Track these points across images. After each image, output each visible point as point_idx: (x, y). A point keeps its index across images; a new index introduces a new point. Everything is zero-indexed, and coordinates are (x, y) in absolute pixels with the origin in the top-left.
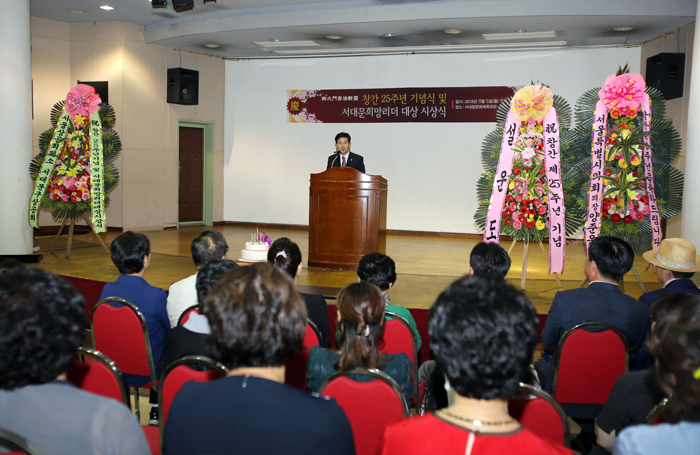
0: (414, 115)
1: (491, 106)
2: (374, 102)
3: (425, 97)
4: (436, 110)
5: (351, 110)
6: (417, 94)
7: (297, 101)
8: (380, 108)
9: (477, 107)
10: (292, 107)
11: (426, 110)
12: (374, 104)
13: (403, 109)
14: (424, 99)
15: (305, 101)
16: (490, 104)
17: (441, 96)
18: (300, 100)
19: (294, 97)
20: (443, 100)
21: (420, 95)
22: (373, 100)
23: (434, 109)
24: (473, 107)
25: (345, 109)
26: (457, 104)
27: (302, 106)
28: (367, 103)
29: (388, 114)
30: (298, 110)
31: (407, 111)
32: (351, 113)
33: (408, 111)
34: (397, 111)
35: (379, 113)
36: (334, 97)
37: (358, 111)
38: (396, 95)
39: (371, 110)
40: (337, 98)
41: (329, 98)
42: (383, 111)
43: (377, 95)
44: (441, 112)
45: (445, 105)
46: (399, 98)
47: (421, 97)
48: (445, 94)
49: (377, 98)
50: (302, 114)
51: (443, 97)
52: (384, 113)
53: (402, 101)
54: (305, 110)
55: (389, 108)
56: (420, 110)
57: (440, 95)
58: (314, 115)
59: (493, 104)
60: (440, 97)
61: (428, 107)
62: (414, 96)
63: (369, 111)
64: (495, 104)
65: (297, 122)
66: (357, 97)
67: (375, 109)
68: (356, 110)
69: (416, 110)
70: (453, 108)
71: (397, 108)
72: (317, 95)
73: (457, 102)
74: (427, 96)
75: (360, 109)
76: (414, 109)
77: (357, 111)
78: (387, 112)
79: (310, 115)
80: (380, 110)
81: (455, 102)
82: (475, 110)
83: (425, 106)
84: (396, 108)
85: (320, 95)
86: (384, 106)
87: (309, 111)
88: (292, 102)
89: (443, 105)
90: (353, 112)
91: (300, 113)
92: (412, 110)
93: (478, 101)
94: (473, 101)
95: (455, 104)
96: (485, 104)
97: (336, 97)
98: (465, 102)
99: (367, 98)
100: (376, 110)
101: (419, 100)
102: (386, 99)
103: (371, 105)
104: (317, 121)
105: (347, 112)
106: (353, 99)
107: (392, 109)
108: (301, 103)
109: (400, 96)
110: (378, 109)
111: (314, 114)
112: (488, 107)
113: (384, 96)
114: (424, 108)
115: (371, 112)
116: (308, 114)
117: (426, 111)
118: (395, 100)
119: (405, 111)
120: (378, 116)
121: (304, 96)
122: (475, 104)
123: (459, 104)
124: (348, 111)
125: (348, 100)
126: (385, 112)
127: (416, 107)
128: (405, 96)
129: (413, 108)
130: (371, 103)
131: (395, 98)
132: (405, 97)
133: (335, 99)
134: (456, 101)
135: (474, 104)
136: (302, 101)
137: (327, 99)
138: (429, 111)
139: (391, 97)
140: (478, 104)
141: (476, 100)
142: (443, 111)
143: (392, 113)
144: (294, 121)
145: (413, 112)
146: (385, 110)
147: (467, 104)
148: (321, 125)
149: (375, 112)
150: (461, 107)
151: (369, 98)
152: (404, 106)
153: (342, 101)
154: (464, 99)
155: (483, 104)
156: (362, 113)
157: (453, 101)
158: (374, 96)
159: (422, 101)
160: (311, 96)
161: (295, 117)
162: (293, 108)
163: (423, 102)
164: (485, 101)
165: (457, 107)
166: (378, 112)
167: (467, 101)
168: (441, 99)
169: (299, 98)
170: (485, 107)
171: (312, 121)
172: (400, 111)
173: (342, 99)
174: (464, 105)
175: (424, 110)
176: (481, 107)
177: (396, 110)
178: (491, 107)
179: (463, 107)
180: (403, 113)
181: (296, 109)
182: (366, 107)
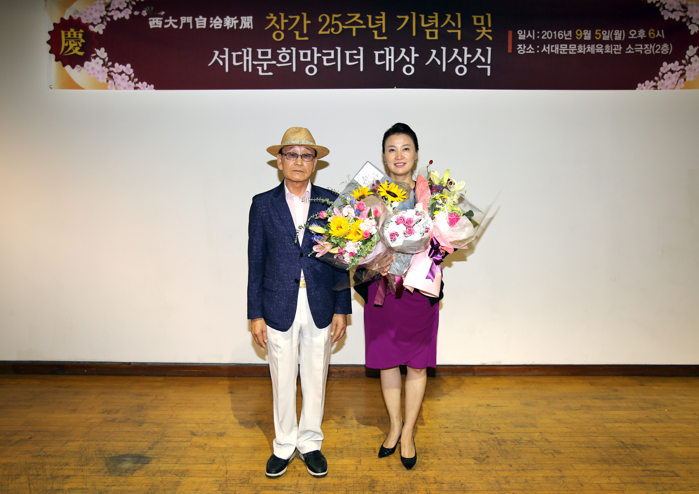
0: (408, 70)
1: (607, 46)
2: (297, 33)
3: (436, 21)
4: (466, 56)
5: (234, 54)
6: (414, 14)
7: (77, 30)
8: (315, 49)
9: (572, 49)
10: (64, 45)
11: (439, 55)
12: (298, 38)
13: (377, 53)
14: (433, 27)
15: (99, 29)
16: (605, 43)
17: (479, 20)
18: (87, 25)
19: (66, 18)
20: (484, 30)
21: (423, 16)
22: (295, 29)
23: (461, 54)
24: (562, 49)
25: (217, 53)
26: (522, 42)
27: (91, 44)
28: (278, 36)
29: (336, 65)
30: (81, 54)
31: (389, 58)
32: (235, 63)
33: (392, 57)
34: (361, 57)
35: (312, 62)
36: (183, 20)
37: (255, 57)
38: (358, 15)
39: (291, 54)
40: (194, 22)
41: (171, 21)
42: (325, 58)
43: (305, 15)
44: (479, 61)
45: (489, 44)
46: (366, 23)
47: (426, 22)
48: (489, 15)
49: (306, 22)
50: (95, 66)
51: (482, 23)
52: (325, 64)
53: (376, 32)
54: (102, 53)
55: (339, 49)
56: (424, 55)
57: (475, 17)
58: (128, 69)
59: (612, 42)
60: (475, 23)
61: (444, 49)
62: (407, 18)
63: (284, 57)
64: (618, 42)
65: (79, 88)
66: (250, 18)
67: (302, 52)
68: (247, 54)
69: (414, 55)
70: (510, 50)
71: (361, 49)
72: (136, 13)
73: (522, 37)
74: (441, 20)
75: (260, 51)
76: (408, 53)
77: (250, 58)
78: (335, 59)
79: (118, 67)
80: (316, 55)
81: (516, 36)
82: (568, 56)
83: (437, 45)
84: (359, 51)
85: (144, 13)
86: (326, 43)
87: (115, 57)
88: (63, 32)
89: (484, 43)
90: (240, 58)
91: (86, 63)
92: (402, 54)
93: (574, 34)
94: (561, 35)
95: (516, 41)
96: (593, 41)
97: (189, 19)
98: (541, 35)
99: (278, 22)
100: (305, 56)
101: (421, 31)
102: (330, 26)
103: (289, 42)
104: (139, 85)
105: (224, 60)
106: (239, 24)
107: (348, 53)
108: (88, 35)
109: (370, 17)
110: (309, 52)
111: (129, 65)
112: (600, 50)
113: (324, 19)
114: (434, 52)
115: (291, 60)
116: (113, 66)
117: (439, 59)
118: (354, 28)
119: (382, 57)
120: (310, 71)
121: (97, 15)
122: (568, 43)
123: (527, 42)
124: (226, 57)
125: (224, 28)
126: (328, 61)
127: (413, 49)
128: (383, 17)
129: (404, 50)
130: (289, 35)
131: (355, 23)
132: (383, 22)
133: (186, 25)
134: (519, 32)
135: (563, 41)
136: (91, 28)
137: (164, 24)
138: (448, 58)
139: (343, 20)
140: (575, 41)
141: (570, 32)
142: (485, 58)
143: (348, 63)
144: (72, 85)
145: (403, 61)
146: (329, 54)
147: (547, 42)
148: (148, 93)
149: (302, 59)
150: (531, 50)
151: (283, 21)
152: (381, 45)
153: (209, 30)
154: (539, 29)
155: (587, 43)
156: (265, 63)
157: (510, 33)
158: (298, 18)
159: (428, 31)
160: (117, 16)
161: (75, 73)
162: (66, 48)
163: (432, 34)
164: (593, 35)
165: (521, 49)
166: (309, 59)
167: (547, 35)
168: (480, 27)
169: (84, 21)
170: (591, 49)
171: (125, 84)
172: (369, 58)
173: (208, 23)
174: (537, 43)
175: (433, 56)
176: (581, 49)
177: (358, 54)
178: (608, 49)
179: (536, 50)
180: (377, 62)
181: (76, 51)
182: (276, 47)
